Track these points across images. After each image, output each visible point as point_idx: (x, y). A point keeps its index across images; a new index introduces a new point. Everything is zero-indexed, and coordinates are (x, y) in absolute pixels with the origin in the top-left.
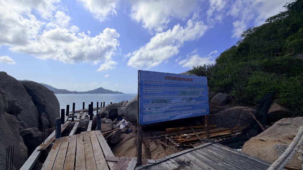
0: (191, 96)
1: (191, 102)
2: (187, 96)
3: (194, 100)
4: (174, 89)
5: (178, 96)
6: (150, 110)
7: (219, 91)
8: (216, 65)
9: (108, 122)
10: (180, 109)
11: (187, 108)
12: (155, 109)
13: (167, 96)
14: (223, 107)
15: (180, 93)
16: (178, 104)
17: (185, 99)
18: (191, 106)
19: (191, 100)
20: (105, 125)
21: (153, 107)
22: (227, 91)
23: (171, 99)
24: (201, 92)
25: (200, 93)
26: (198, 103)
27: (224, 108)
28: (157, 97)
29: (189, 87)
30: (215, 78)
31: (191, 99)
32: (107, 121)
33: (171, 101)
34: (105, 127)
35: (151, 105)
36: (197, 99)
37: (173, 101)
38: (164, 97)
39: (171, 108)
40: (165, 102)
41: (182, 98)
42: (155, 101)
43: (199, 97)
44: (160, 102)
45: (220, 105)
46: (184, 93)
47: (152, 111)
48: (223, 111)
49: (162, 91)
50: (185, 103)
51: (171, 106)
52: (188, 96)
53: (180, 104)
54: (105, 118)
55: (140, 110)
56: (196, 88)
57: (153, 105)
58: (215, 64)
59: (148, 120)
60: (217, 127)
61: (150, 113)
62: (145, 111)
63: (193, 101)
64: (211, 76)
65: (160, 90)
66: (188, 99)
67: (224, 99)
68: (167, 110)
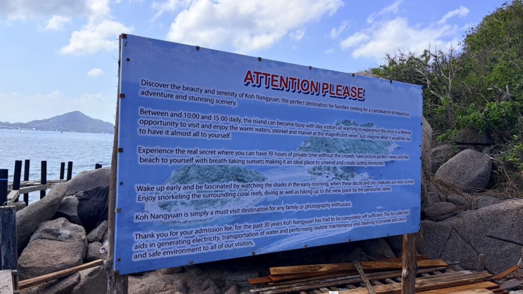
0: (350, 160)
1: (352, 181)
2: (337, 159)
3: (366, 175)
4: (282, 127)
5: (297, 158)
6: (166, 212)
7: (467, 144)
8: (464, 54)
9: (70, 236)
10: (303, 208)
11: (330, 206)
12: (192, 209)
13: (250, 154)
14: (476, 199)
15: (308, 145)
16: (295, 189)
17: (329, 169)
18: (348, 197)
19: (353, 176)
20: (58, 244)
21: (185, 200)
22: (494, 144)
23: (265, 169)
24: (394, 146)
25: (391, 149)
26: (379, 187)
27: (477, 201)
28: (203, 156)
29: (346, 122)
30: (456, 97)
31: (351, 170)
32: (66, 232)
33: (264, 174)
34: (56, 253)
35: (172, 189)
36: (375, 172)
37: (273, 177)
38: (238, 157)
39: (265, 202)
40: (240, 181)
41: (312, 166)
42: (192, 172)
43: (386, 163)
44: (214, 180)
45: (465, 191)
46: (323, 145)
47: (178, 215)
48: (474, 213)
49: (229, 131)
50: (325, 187)
51: (264, 196)
52: (341, 160)
53: (306, 188)
54: (62, 220)
55: (119, 211)
56: (374, 128)
57: (182, 192)
58: (462, 52)
59: (157, 253)
60: (448, 267)
61: (164, 226)
62: (141, 214)
63: (357, 178)
64: (444, 91)
65: (221, 128)
66: (340, 171)
67: (481, 170)
68: (244, 210)
